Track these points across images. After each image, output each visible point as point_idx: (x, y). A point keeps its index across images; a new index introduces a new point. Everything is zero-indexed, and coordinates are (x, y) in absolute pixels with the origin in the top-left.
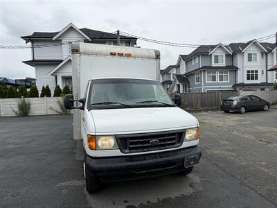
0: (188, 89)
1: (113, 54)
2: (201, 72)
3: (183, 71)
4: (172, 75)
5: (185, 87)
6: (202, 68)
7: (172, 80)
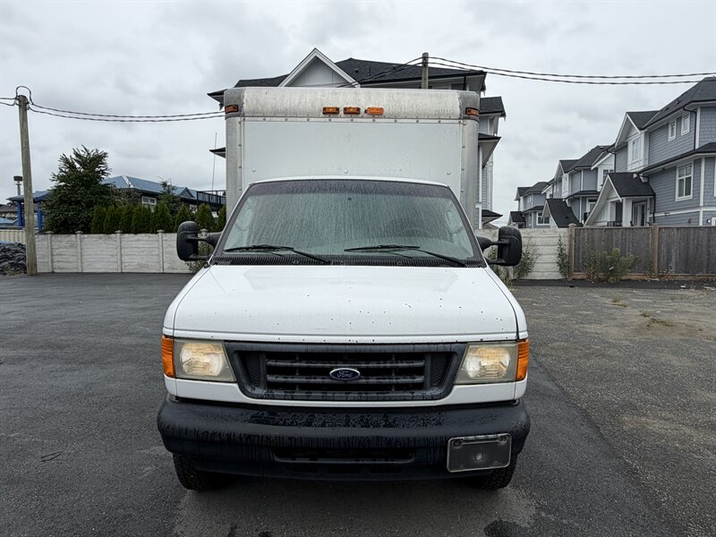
0: (649, 216)
1: (330, 112)
2: (697, 162)
3: (636, 160)
4: (601, 174)
5: (639, 210)
6: (703, 150)
7: (599, 189)
